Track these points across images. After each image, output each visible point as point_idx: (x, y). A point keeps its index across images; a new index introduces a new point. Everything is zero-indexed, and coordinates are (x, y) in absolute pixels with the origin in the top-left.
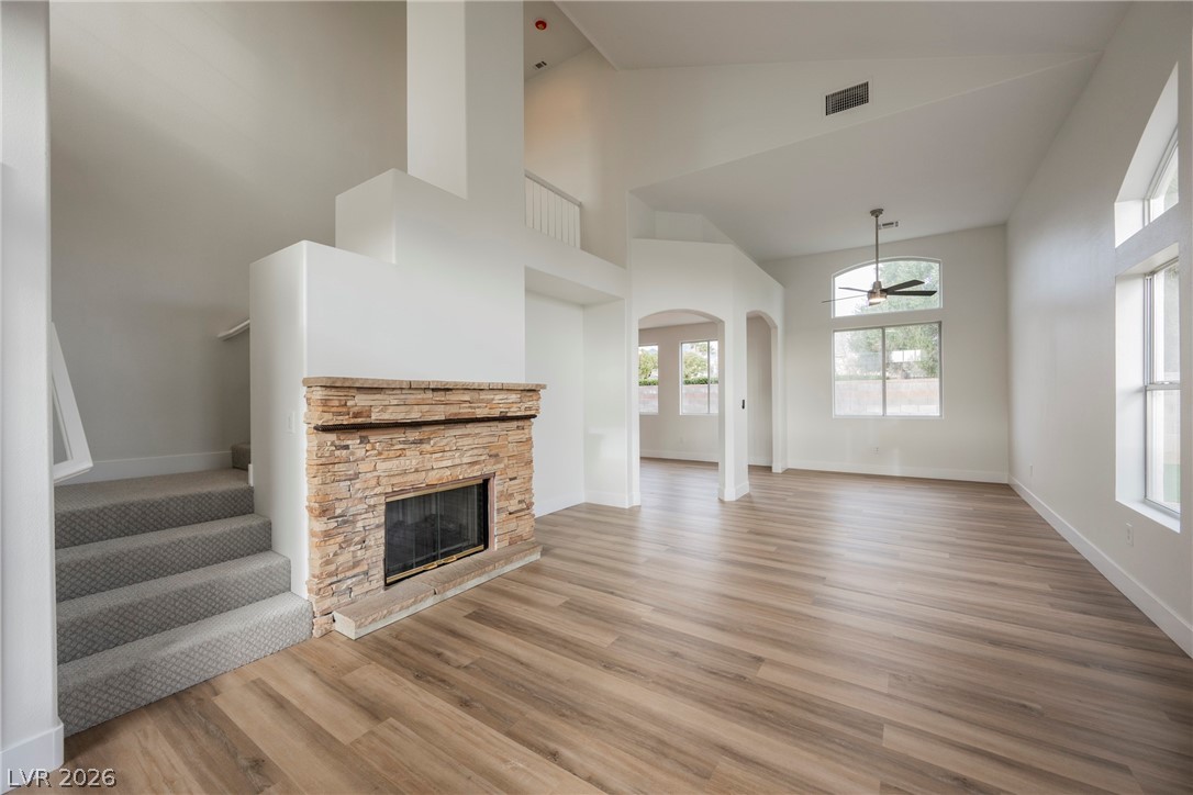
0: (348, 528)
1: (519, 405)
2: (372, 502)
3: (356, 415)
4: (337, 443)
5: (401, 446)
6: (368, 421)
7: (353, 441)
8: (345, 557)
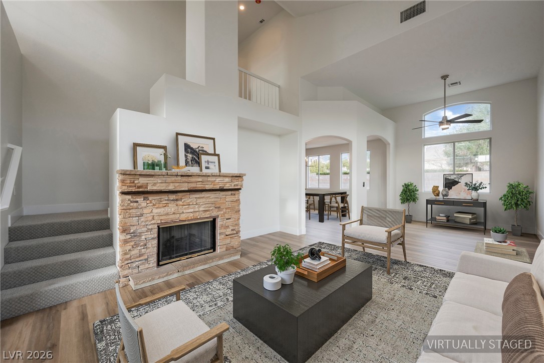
0: (137, 239)
1: (231, 184)
2: (150, 227)
3: (139, 187)
4: (132, 200)
5: (166, 202)
6: (146, 190)
7: (140, 199)
8: (135, 252)
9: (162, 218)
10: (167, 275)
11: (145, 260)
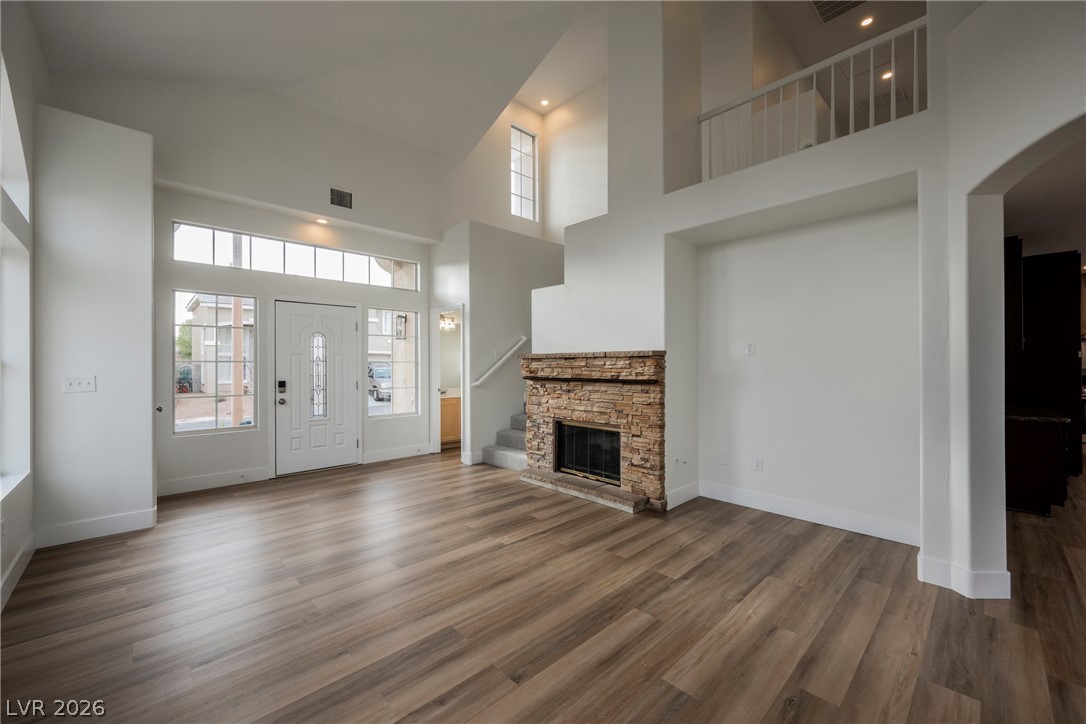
0: (536, 429)
1: (629, 370)
2: (547, 420)
4: (533, 385)
7: (539, 386)
9: (557, 411)
10: (541, 480)
11: (543, 456)
